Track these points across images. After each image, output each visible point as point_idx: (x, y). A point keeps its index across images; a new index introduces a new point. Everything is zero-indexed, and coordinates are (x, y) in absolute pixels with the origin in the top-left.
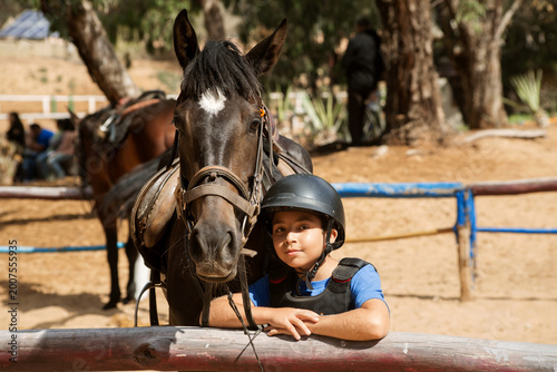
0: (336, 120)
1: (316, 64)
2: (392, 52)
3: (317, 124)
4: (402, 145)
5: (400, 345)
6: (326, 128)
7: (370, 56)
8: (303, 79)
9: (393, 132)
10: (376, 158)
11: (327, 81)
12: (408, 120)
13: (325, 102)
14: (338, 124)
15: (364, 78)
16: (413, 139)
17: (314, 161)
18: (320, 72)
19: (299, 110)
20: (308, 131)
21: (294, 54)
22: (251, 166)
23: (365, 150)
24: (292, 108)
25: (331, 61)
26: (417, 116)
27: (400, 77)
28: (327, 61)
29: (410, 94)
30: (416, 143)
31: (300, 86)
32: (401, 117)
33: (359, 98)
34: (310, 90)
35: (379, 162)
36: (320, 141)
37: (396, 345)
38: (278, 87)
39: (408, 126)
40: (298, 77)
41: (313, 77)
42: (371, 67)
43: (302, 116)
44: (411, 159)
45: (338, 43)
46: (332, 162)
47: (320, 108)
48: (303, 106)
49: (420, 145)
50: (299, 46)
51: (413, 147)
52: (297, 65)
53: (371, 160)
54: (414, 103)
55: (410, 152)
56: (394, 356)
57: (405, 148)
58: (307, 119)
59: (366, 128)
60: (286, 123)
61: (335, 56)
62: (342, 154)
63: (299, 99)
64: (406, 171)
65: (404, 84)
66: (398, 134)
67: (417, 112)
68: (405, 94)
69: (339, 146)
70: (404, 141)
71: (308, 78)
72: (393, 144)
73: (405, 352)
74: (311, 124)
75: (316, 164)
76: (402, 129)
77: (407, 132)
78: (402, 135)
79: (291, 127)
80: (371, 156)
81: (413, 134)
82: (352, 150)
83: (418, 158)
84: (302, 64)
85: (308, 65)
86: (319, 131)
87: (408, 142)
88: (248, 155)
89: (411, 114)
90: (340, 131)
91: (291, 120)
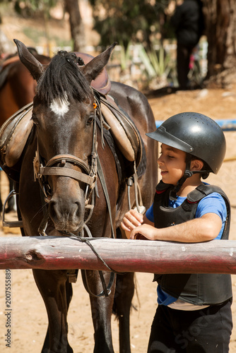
0: (166, 67)
1: (150, 23)
2: (212, 14)
3: (151, 72)
4: (219, 88)
5: (227, 250)
6: (158, 75)
7: (195, 18)
8: (139, 35)
9: (212, 78)
10: (199, 99)
11: (159, 36)
12: (223, 69)
13: (158, 53)
14: (168, 71)
15: (189, 36)
16: (227, 84)
17: (150, 102)
18: (153, 28)
19: (136, 60)
20: (144, 77)
21: (132, 14)
22: (89, 149)
23: (190, 93)
24: (131, 58)
25: (162, 21)
26: (231, 65)
27: (218, 33)
28: (158, 19)
29: (225, 47)
30: (230, 87)
31: (138, 41)
32: (218, 66)
33: (185, 52)
34: (145, 44)
35: (201, 102)
36: (155, 86)
37: (224, 250)
38: (121, 42)
39: (224, 73)
40: (136, 33)
41: (148, 33)
42: (195, 26)
43: (138, 65)
44: (225, 100)
45: (167, 5)
46: (164, 104)
47: (154, 59)
48: (139, 56)
49: (233, 88)
50: (136, 8)
51: (227, 90)
52: (135, 24)
53: (195, 102)
54: (229, 55)
55: (225, 94)
56: (223, 258)
57: (221, 91)
58: (142, 67)
59: (190, 75)
60: (127, 71)
61: (166, 16)
62: (172, 96)
63: (137, 50)
64: (222, 109)
65: (221, 40)
66: (216, 80)
67: (230, 62)
68: (222, 48)
69: (169, 90)
70: (220, 86)
71: (143, 34)
72: (212, 88)
73: (231, 255)
74: (146, 72)
75: (153, 104)
76: (219, 75)
77: (223, 78)
78: (219, 81)
79: (130, 73)
80: (195, 97)
81: (227, 80)
82: (180, 93)
83: (232, 99)
84: (139, 22)
85: (144, 23)
86: (153, 78)
87: (223, 86)
88: (86, 142)
89: (226, 64)
90: (169, 77)
91: (130, 68)
